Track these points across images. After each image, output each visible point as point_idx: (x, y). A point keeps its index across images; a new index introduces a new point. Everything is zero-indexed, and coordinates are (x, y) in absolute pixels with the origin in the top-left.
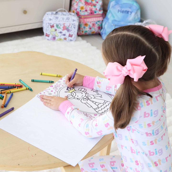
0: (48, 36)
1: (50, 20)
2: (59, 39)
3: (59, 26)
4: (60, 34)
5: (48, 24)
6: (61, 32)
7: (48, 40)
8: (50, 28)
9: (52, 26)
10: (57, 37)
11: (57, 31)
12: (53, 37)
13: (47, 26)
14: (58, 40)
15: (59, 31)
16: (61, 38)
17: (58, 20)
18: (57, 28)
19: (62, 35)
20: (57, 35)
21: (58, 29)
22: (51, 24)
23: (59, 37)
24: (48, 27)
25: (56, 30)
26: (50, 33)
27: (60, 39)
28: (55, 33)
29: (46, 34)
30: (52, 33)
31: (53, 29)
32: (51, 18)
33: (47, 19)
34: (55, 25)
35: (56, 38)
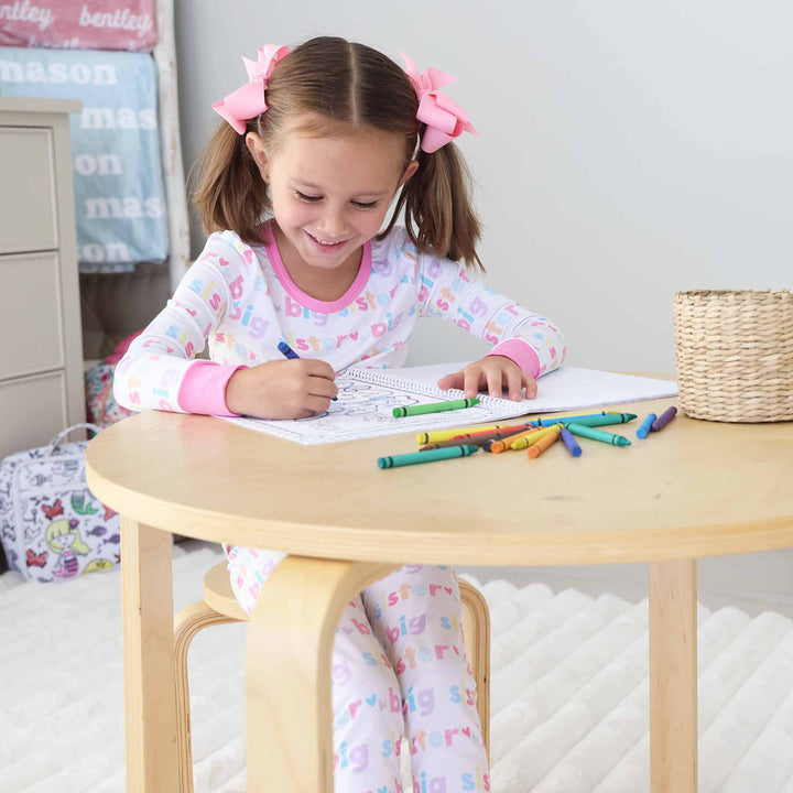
0: (40, 560)
1: (41, 480)
2: (93, 566)
3: (87, 500)
4: (94, 541)
5: (32, 504)
6: (98, 531)
7: (42, 580)
8: (47, 522)
9: (54, 511)
10: (85, 555)
11: (81, 527)
12: (62, 561)
13: (29, 515)
14: (92, 571)
15: (90, 528)
16: (102, 555)
17: (77, 475)
18: (76, 516)
19: (105, 542)
20: (83, 549)
21: (81, 518)
22: (46, 499)
23: (93, 556)
24: (34, 520)
25: (73, 525)
26: (49, 543)
27: (101, 564)
28: (71, 538)
29: (30, 552)
30: (55, 542)
31: (60, 523)
32: (45, 470)
33: (25, 484)
34: (66, 503)
35: (82, 561)
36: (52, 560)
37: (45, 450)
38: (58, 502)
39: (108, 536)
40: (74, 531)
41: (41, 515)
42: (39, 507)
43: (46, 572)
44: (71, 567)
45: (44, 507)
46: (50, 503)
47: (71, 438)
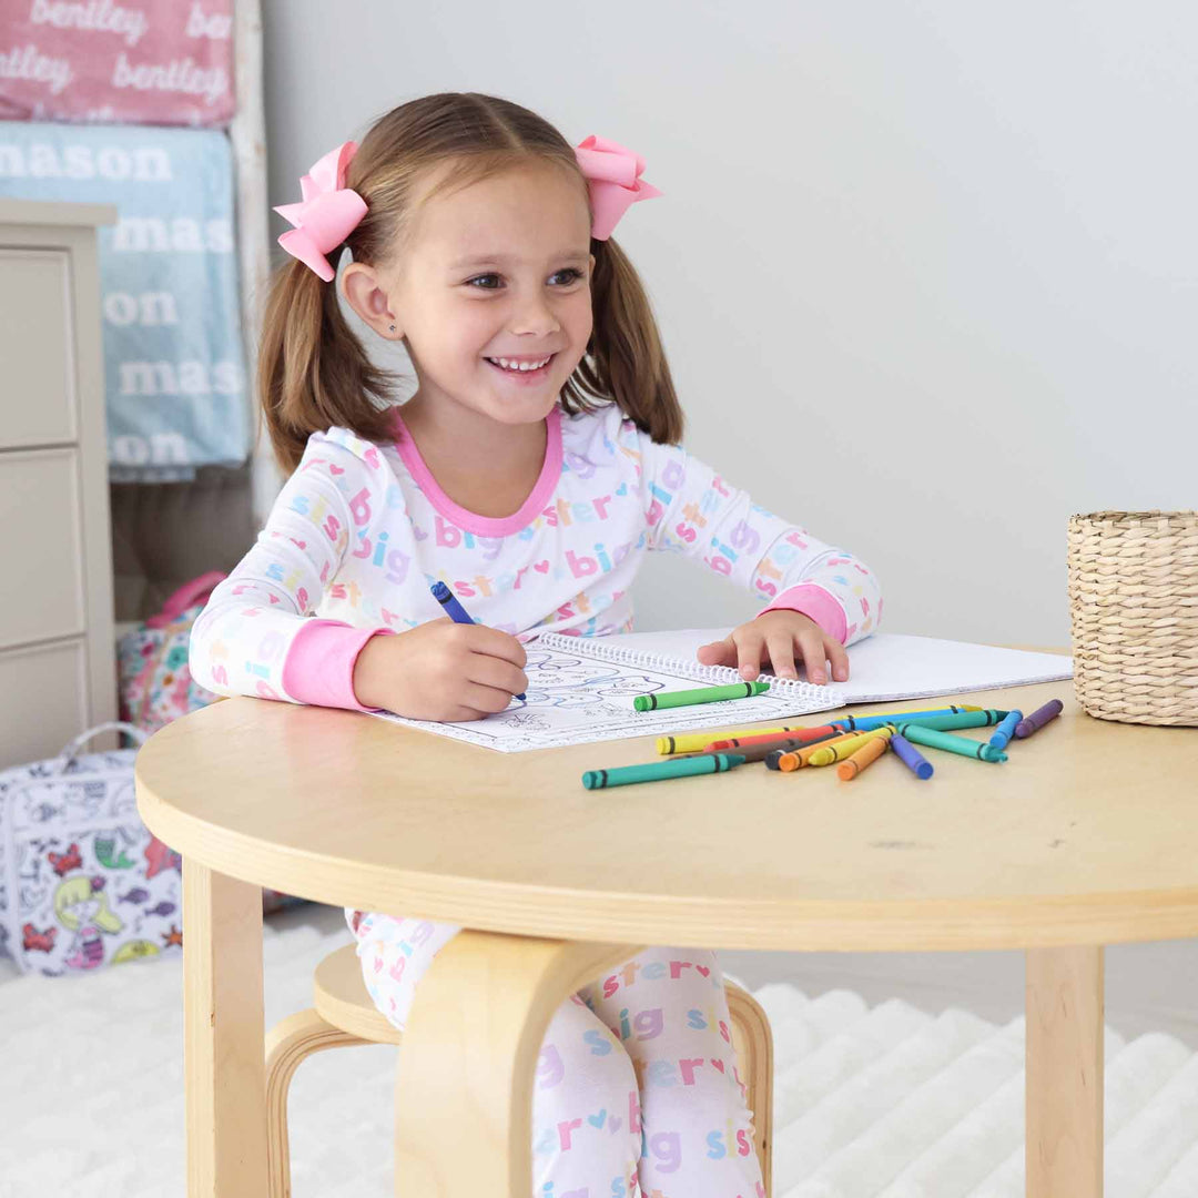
0: (45, 941)
1: (47, 812)
2: (128, 951)
3: (120, 845)
4: (130, 911)
5: (32, 852)
6: (136, 896)
7: (48, 973)
8: (55, 879)
9: (67, 863)
10: (115, 933)
11: (111, 890)
12: (79, 944)
13: (27, 869)
14: (126, 960)
15: (125, 890)
16: (144, 935)
17: (105, 806)
18: (102, 871)
19: (148, 913)
20: (110, 924)
21: (110, 875)
22: (54, 842)
23: (127, 935)
24: (36, 877)
25: (97, 885)
26: (58, 914)
27: (140, 949)
28: (93, 906)
29: (28, 928)
30: (68, 913)
31: (77, 882)
32: (54, 797)
33: (21, 817)
34: (87, 850)
35: (110, 944)
36: (64, 940)
37: (54, 765)
38: (73, 848)
39: (151, 904)
40: (98, 895)
41: (47, 869)
42: (43, 857)
43: (53, 960)
44: (93, 952)
45: (51, 856)
46: (62, 849)
47: (94, 746)
